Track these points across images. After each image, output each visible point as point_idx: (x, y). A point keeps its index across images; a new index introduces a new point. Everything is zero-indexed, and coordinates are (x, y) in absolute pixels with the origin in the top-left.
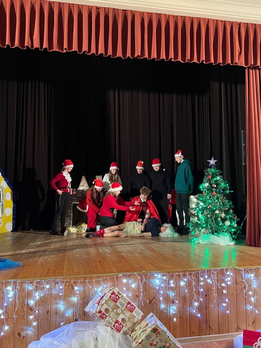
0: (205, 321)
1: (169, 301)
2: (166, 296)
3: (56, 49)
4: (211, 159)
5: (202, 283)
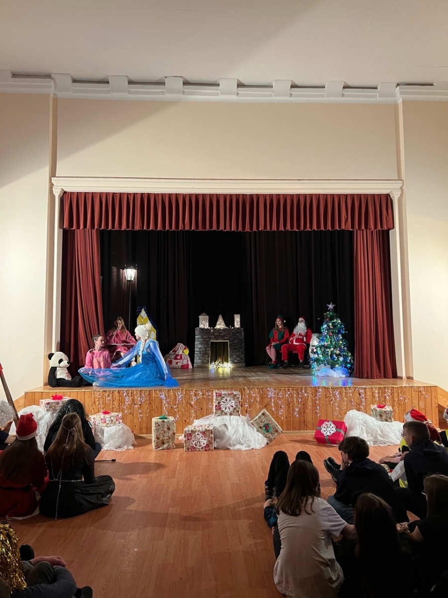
0: (303, 421)
1: (278, 407)
2: (276, 403)
3: (200, 229)
4: (330, 304)
5: (301, 396)
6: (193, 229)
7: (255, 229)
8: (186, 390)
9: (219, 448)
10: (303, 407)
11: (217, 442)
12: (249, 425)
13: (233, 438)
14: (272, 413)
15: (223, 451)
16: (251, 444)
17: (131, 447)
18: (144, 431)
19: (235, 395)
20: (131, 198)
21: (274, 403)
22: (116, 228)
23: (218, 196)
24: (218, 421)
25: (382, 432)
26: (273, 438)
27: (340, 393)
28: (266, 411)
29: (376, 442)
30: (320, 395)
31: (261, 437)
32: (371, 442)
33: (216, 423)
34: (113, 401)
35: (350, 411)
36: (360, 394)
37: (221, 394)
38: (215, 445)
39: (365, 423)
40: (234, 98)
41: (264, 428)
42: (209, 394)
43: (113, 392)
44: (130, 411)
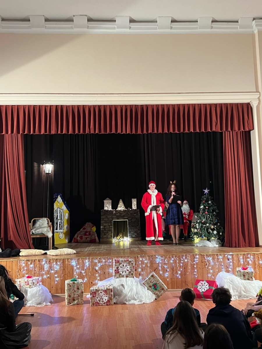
0: (184, 282)
1: (165, 270)
2: (163, 267)
3: (103, 132)
4: (205, 189)
5: (182, 262)
6: (97, 132)
7: (145, 132)
8: (92, 259)
9: (118, 303)
10: (184, 271)
11: (116, 298)
12: (141, 285)
13: (129, 295)
14: (160, 276)
15: (120, 305)
16: (143, 300)
17: (49, 304)
18: (60, 291)
19: (130, 261)
20: (48, 109)
21: (161, 267)
22: (37, 132)
23: (116, 107)
24: (117, 282)
25: (245, 289)
26: (160, 294)
27: (213, 259)
28: (154, 274)
29: (240, 296)
30: (198, 261)
31: (151, 294)
32: (237, 296)
33: (115, 284)
34: (35, 268)
35: (220, 273)
36: (228, 260)
37: (119, 261)
38: (114, 301)
39: (231, 282)
40: (128, 30)
41: (153, 287)
42: (110, 261)
43: (34, 261)
44: (48, 275)
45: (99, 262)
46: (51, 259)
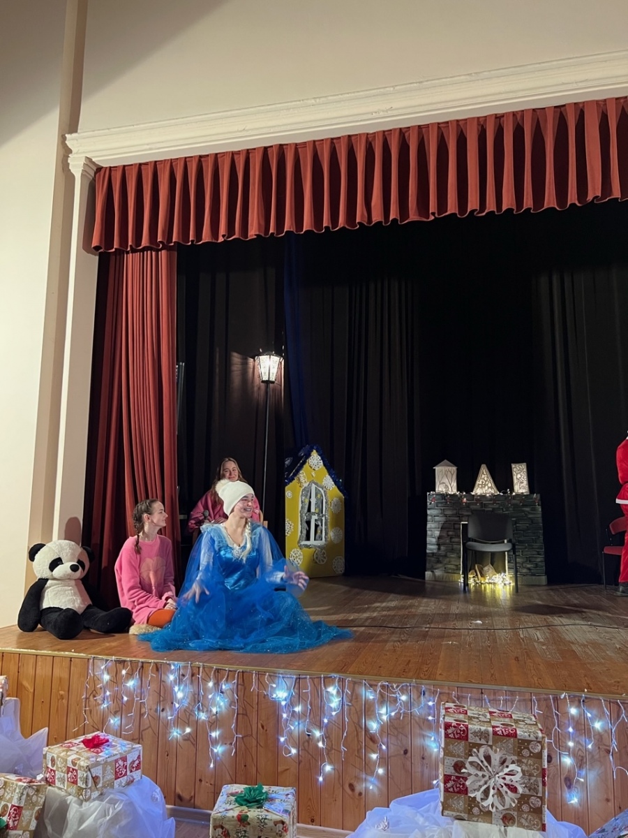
6: (394, 217)
7: (572, 198)
8: (355, 683)
19: (525, 743)
22: (206, 235)
23: (460, 127)
34: (142, 693)
37: (466, 732)
42: (431, 704)
43: (142, 667)
44: (188, 730)
45: (382, 700)
46: (199, 668)
